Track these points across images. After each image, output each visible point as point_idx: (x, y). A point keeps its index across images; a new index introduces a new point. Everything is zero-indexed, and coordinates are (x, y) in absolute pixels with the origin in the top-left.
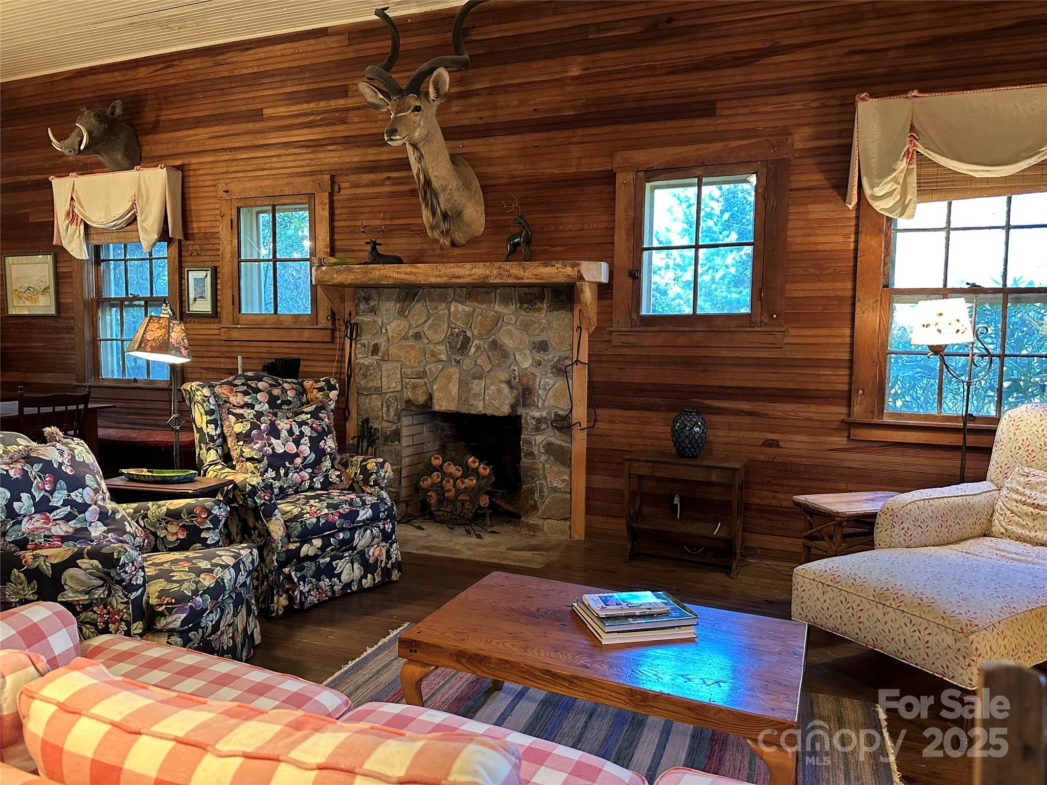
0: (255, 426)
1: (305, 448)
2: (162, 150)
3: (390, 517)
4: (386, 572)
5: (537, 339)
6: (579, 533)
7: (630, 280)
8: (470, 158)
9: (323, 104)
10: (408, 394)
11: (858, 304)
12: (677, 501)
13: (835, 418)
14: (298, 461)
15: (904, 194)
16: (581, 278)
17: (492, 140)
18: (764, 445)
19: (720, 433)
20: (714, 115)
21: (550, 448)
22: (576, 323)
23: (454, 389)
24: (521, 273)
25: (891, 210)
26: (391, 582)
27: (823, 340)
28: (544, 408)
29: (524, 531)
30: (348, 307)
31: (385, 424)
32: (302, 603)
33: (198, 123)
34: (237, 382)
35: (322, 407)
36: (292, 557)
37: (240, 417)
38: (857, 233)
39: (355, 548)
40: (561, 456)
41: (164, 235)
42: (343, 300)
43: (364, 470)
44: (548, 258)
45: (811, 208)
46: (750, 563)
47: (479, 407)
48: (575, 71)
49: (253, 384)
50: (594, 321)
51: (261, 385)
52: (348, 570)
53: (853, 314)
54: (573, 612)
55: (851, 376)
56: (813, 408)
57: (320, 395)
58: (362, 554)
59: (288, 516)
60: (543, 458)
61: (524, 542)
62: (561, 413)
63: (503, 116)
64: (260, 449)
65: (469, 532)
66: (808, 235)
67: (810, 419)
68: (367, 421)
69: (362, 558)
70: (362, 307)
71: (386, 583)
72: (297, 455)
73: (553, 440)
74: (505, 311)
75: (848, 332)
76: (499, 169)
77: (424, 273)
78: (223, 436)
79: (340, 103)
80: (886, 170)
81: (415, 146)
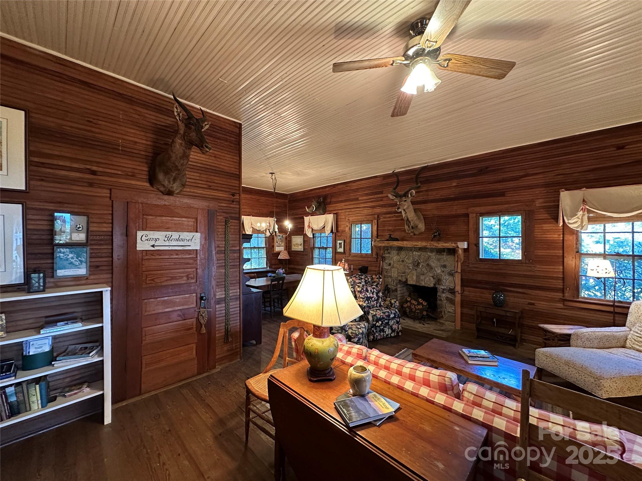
0: (362, 289)
1: (375, 296)
2: (332, 209)
3: (399, 317)
4: (398, 333)
5: (442, 264)
6: (458, 327)
7: (475, 247)
8: (420, 210)
9: (376, 196)
10: (400, 278)
11: (565, 259)
12: (495, 320)
13: (557, 297)
14: (373, 299)
15: (582, 222)
16: (458, 247)
17: (427, 205)
18: (528, 304)
19: (511, 299)
20: (504, 196)
21: (447, 299)
22: (456, 259)
23: (415, 278)
24: (437, 245)
25: (577, 227)
26: (399, 336)
27: (551, 270)
28: (445, 285)
29: (438, 324)
30: (382, 252)
31: (392, 287)
32: (376, 338)
33: (341, 202)
34: (357, 276)
35: (378, 284)
36: (374, 326)
37: (359, 286)
38: (563, 234)
39: (389, 325)
40: (452, 302)
41: (332, 231)
42: (380, 250)
43: (391, 302)
44: (446, 241)
45: (544, 225)
46: (524, 345)
47: (423, 284)
48: (454, 184)
49: (361, 277)
50: (463, 259)
51: (363, 277)
52: (388, 331)
53: (563, 262)
54: (459, 353)
55: (563, 283)
56: (548, 293)
57: (377, 280)
58: (391, 327)
59: (373, 315)
60: (445, 302)
61: (439, 328)
62: (451, 287)
63: (431, 198)
64: (364, 295)
65: (420, 323)
66: (543, 234)
67: (547, 297)
68: (387, 285)
69: (391, 328)
70: (386, 252)
71: (397, 336)
72: (373, 297)
73: (449, 296)
74: (432, 255)
75: (561, 267)
76: (429, 213)
77: (405, 244)
78: (355, 291)
79: (381, 195)
80: (574, 215)
81: (404, 210)
